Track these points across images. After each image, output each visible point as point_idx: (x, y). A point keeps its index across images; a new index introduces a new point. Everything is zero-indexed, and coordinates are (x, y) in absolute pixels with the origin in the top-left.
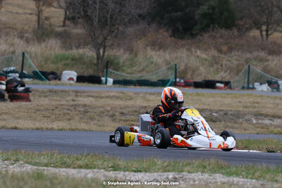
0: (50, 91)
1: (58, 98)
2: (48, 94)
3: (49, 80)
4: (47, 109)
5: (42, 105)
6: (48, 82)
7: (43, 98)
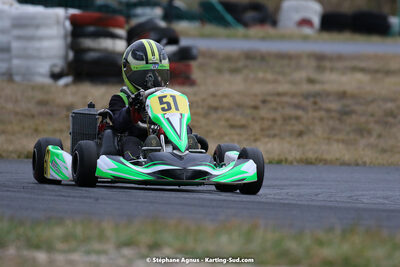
0: (249, 56)
1: (269, 76)
2: (241, 64)
3: (246, 25)
4: (239, 106)
5: (225, 96)
6: (241, 30)
7: (227, 76)
